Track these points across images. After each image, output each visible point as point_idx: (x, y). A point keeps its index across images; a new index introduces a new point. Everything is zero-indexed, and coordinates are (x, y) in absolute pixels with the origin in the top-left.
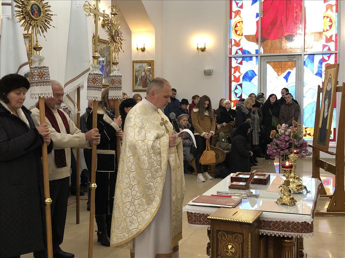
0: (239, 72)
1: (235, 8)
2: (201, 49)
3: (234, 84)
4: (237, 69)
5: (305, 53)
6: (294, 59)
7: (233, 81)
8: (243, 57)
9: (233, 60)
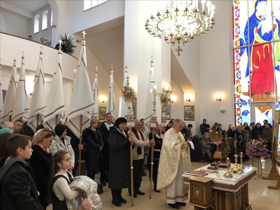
0: (240, 111)
1: (236, 79)
2: (219, 99)
3: (237, 117)
4: (239, 109)
5: (277, 101)
6: (270, 105)
7: (237, 115)
8: (242, 103)
9: (237, 105)
